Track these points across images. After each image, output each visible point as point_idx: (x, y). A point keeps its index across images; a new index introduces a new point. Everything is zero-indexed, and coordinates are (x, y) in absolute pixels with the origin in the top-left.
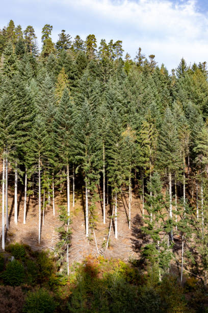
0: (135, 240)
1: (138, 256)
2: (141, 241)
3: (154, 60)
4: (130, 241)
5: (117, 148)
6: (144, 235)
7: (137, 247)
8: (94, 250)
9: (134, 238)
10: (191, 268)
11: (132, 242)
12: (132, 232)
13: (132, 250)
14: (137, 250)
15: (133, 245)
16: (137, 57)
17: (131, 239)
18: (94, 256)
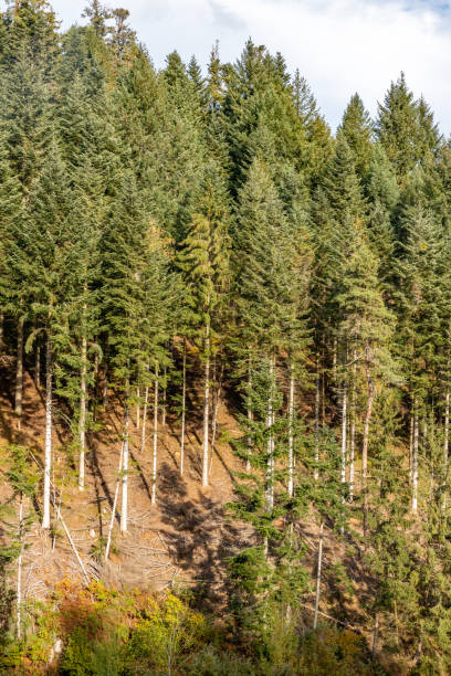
0: (173, 536)
1: (188, 578)
2: (189, 538)
3: (125, 23)
4: (162, 537)
5: (138, 284)
6: (195, 522)
7: (183, 554)
8: (71, 563)
9: (170, 529)
10: (329, 606)
11: (168, 540)
12: (160, 514)
13: (170, 562)
14: (184, 562)
15: (172, 547)
16: (88, 11)
17: (162, 531)
18: (75, 581)
